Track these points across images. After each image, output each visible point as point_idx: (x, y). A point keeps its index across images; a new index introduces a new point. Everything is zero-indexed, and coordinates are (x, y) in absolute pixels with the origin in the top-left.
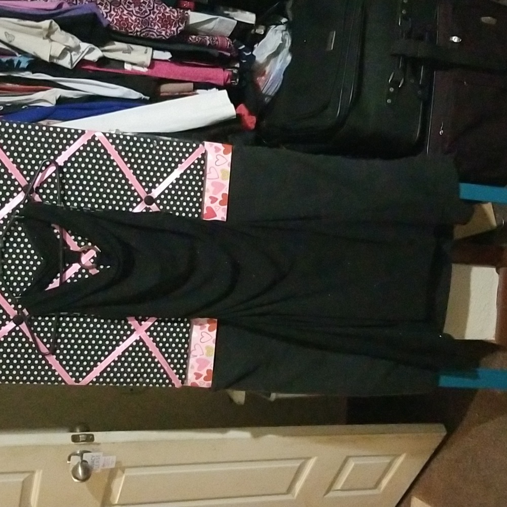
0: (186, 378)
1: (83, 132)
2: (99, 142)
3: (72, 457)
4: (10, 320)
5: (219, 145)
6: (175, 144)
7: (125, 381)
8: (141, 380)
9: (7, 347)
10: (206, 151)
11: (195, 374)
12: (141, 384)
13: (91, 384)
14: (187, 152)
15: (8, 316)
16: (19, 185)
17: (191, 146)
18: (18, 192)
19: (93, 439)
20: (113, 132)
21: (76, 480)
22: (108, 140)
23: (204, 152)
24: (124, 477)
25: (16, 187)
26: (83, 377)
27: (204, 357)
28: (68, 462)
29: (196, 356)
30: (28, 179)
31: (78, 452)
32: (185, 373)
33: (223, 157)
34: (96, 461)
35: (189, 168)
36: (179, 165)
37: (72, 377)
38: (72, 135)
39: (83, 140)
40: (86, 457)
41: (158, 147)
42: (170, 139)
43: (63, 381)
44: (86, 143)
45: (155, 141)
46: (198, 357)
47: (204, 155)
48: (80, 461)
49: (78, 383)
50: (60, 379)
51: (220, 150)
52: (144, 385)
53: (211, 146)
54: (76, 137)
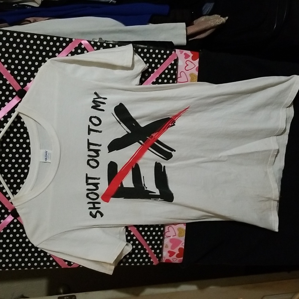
0: (162, 257)
1: (71, 40)
2: (85, 49)
4: (8, 214)
5: (189, 52)
6: (151, 51)
9: (6, 238)
10: (177, 57)
11: (169, 252)
12: (124, 263)
14: (162, 58)
15: (6, 210)
16: (14, 90)
18: (13, 97)
20: (97, 41)
22: (93, 48)
23: (176, 58)
25: (11, 92)
27: (176, 237)
29: (170, 237)
30: (22, 84)
32: (161, 252)
33: (191, 62)
35: (164, 73)
36: (155, 70)
37: (65, 261)
38: (61, 43)
39: (71, 47)
42: (146, 46)
43: (57, 265)
44: (73, 50)
46: (171, 237)
47: (176, 61)
49: (70, 266)
50: (54, 264)
51: (189, 56)
52: (127, 264)
53: (181, 53)
54: (64, 44)
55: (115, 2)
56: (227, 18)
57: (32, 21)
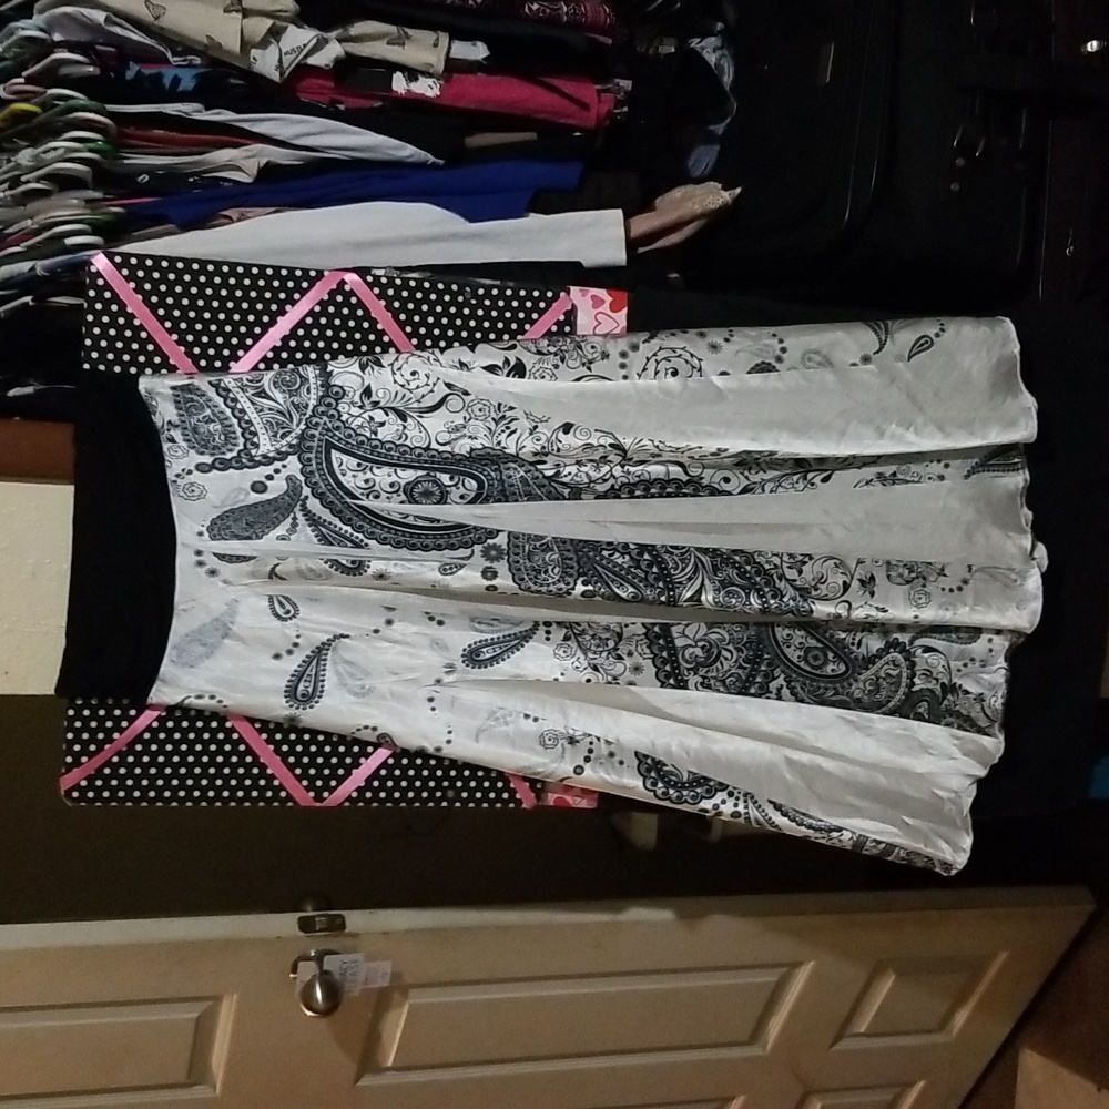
0: (543, 789)
1: (320, 275)
2: (352, 293)
3: (301, 964)
5: (602, 293)
6: (508, 292)
7: (418, 797)
8: (451, 794)
9: (174, 730)
10: (573, 305)
12: (451, 802)
13: (347, 804)
14: (535, 308)
17: (542, 297)
19: (343, 926)
20: (380, 273)
21: (309, 1013)
22: (372, 290)
23: (570, 308)
24: (406, 1007)
26: (332, 790)
28: (292, 975)
31: (313, 954)
33: (610, 317)
34: (350, 971)
37: (308, 789)
38: (298, 281)
39: (319, 292)
40: (331, 963)
41: (474, 302)
42: (498, 282)
43: (289, 798)
44: (326, 297)
45: (468, 289)
47: (571, 315)
48: (318, 972)
49: (321, 802)
50: (283, 794)
51: (603, 302)
52: (458, 804)
53: (584, 296)
54: (305, 285)
55: (441, 162)
56: (738, 190)
57: (235, 218)
